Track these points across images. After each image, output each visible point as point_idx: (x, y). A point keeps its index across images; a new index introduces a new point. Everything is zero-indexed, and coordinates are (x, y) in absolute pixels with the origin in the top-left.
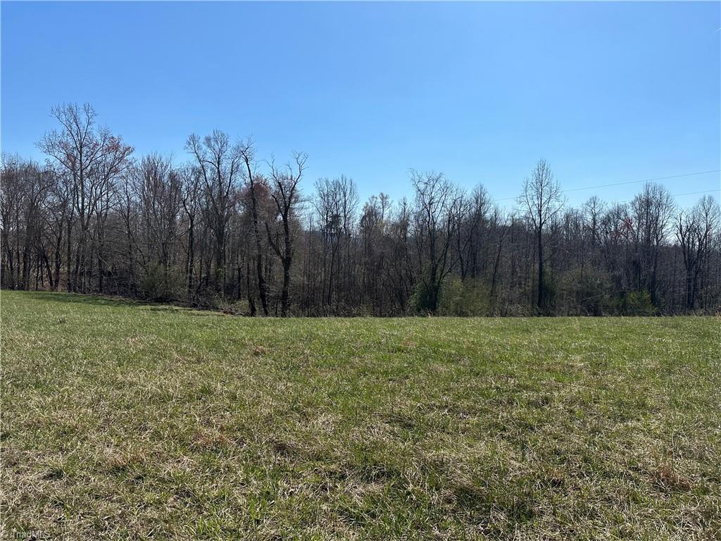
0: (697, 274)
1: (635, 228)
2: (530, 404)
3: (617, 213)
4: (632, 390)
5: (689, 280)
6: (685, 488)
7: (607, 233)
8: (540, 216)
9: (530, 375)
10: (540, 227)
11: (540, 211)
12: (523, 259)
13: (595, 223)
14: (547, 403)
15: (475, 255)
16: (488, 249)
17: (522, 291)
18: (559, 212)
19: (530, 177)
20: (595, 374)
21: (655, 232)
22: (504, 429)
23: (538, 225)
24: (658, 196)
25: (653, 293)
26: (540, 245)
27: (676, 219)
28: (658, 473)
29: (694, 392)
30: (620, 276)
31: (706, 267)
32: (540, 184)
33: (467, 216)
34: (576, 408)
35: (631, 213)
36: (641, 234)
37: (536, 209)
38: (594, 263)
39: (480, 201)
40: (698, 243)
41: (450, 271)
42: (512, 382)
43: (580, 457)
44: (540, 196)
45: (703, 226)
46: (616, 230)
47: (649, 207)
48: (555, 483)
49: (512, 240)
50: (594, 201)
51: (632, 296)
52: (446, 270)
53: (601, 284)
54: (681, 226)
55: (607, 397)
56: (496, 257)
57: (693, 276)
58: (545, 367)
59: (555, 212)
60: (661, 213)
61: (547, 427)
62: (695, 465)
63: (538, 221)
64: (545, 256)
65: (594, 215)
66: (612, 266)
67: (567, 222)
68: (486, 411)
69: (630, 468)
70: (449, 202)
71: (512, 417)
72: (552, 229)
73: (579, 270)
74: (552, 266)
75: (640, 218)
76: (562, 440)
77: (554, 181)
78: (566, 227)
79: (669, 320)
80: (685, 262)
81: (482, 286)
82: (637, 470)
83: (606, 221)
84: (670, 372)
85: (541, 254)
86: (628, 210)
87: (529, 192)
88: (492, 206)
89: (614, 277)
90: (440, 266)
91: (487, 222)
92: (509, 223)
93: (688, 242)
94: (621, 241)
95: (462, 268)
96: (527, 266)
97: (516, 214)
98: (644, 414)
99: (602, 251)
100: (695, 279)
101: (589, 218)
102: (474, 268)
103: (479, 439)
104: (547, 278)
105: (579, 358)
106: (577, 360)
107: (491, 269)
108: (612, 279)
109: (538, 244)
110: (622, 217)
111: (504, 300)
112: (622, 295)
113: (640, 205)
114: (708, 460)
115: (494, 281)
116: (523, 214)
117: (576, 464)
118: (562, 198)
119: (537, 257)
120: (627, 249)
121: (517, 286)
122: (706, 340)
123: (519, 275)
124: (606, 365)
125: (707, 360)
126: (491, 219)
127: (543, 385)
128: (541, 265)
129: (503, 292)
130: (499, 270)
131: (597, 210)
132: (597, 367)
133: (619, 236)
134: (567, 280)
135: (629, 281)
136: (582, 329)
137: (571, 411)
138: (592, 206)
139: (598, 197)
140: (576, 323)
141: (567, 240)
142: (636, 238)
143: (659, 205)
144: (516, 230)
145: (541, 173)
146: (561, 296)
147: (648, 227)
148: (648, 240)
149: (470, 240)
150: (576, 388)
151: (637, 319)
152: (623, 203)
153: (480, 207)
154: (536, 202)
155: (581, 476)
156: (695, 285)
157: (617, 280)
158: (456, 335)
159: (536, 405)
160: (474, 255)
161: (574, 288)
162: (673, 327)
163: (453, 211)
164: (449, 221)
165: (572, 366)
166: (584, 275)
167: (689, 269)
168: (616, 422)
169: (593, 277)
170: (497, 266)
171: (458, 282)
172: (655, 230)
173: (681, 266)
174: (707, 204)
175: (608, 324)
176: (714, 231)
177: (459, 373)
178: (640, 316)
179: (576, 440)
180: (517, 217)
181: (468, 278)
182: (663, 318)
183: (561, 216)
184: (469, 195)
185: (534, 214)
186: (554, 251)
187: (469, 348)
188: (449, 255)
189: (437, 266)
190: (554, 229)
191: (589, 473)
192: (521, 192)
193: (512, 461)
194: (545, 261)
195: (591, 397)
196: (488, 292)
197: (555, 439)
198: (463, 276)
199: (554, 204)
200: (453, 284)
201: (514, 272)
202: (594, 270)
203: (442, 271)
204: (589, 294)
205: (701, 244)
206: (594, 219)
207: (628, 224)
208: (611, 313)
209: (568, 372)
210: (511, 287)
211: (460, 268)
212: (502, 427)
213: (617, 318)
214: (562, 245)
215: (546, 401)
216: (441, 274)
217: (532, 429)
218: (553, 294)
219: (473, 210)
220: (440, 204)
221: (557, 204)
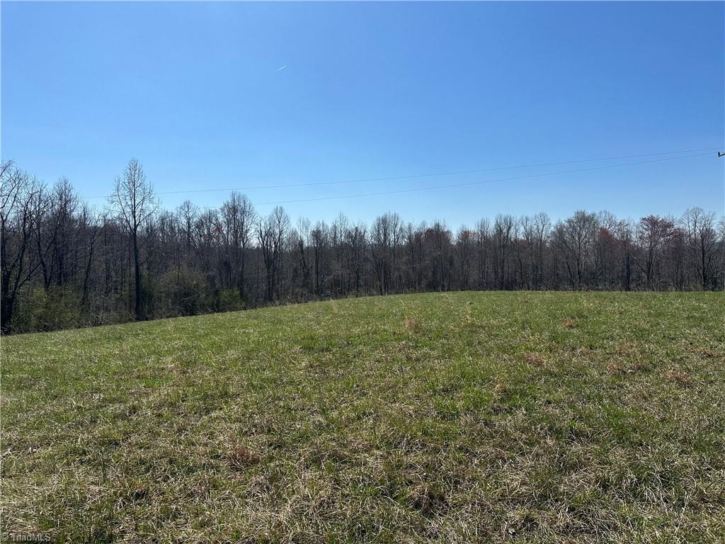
0: (274, 271)
1: (225, 232)
2: (115, 417)
3: (209, 217)
4: (217, 381)
5: (269, 277)
6: (255, 461)
7: (201, 236)
8: (135, 217)
9: (118, 386)
10: (135, 229)
11: (134, 212)
12: (118, 263)
13: (189, 227)
14: (134, 413)
15: (61, 259)
16: (76, 252)
17: (118, 296)
18: (153, 214)
19: (122, 176)
20: (185, 372)
21: (241, 236)
22: (84, 453)
23: (133, 227)
24: (242, 204)
25: (242, 289)
26: (135, 247)
27: (257, 224)
28: (235, 455)
29: (267, 373)
30: (214, 276)
31: (281, 265)
32: (133, 184)
33: (49, 214)
34: (165, 411)
35: (221, 219)
36: (231, 238)
37: (129, 210)
38: (190, 265)
39: (65, 198)
40: (274, 246)
41: (29, 278)
42: (98, 397)
43: (165, 461)
44: (133, 197)
45: (277, 231)
46: (209, 234)
47: (236, 212)
48: (138, 496)
49: (106, 242)
50: (187, 204)
51: (225, 294)
52: (23, 277)
53: (197, 284)
54: (261, 231)
55: (194, 393)
56: (87, 261)
57: (272, 273)
58: (135, 374)
59: (150, 214)
60: (245, 220)
61: (133, 438)
62: (264, 438)
63: (132, 223)
64: (142, 259)
65: (189, 219)
66: (206, 268)
67: (163, 224)
68: (63, 438)
69: (211, 458)
70: (23, 196)
71: (94, 437)
72: (147, 231)
73: (176, 272)
74: (148, 269)
75: (228, 223)
76: (148, 448)
77: (147, 182)
78: (162, 230)
79: (253, 312)
80: (265, 262)
81: (71, 294)
82: (218, 457)
83: (200, 225)
84: (249, 359)
85: (136, 257)
86: (219, 215)
87: (121, 191)
88: (80, 204)
89: (208, 277)
90: (15, 273)
91: (74, 221)
92: (101, 224)
93: (267, 244)
94: (213, 243)
95: (45, 275)
96: (123, 269)
97: (108, 213)
98: (226, 402)
99: (197, 253)
100: (273, 276)
101: (184, 221)
102: (60, 274)
103: (52, 472)
104: (144, 281)
105: (170, 359)
106: (169, 362)
107: (81, 274)
108: (208, 278)
109: (133, 247)
110: (214, 222)
111: (98, 308)
112: (216, 293)
113: (228, 211)
114: (274, 430)
115: (85, 287)
116: (116, 215)
117: (161, 469)
118: (155, 200)
119: (133, 260)
120: (219, 252)
121: (113, 291)
122: (278, 326)
123: (114, 279)
124: (195, 363)
125: (278, 343)
126: (80, 219)
127: (131, 394)
128: (137, 268)
129: (96, 299)
130: (92, 276)
131: (191, 214)
132: (186, 365)
133: (212, 239)
134: (165, 281)
135: (222, 280)
136: (176, 329)
137: (160, 416)
138: (186, 210)
139: (191, 201)
140: (170, 324)
141: (163, 242)
142: (226, 240)
143: (243, 212)
144: (108, 231)
145: (133, 173)
146: (160, 299)
147: (236, 232)
148: (236, 243)
149: (54, 241)
150: (165, 391)
151: (228, 314)
152: (213, 209)
153: (65, 204)
154: (129, 203)
155: (166, 479)
156: (273, 281)
157: (211, 280)
158: (32, 355)
159: (123, 416)
160: (59, 260)
161: (172, 290)
162: (255, 318)
163: (29, 206)
164: (25, 219)
165: (163, 369)
166: (181, 277)
167: (268, 267)
168: (201, 416)
169: (189, 277)
170: (89, 270)
171: (39, 292)
172: (242, 234)
173: (263, 265)
174: (279, 212)
175: (202, 321)
176: (285, 236)
177: (32, 400)
178: (230, 311)
179: (163, 443)
180: (109, 217)
181: (54, 286)
182: (248, 311)
183: (155, 219)
184: (50, 189)
185: (127, 215)
186: (150, 253)
187: (47, 369)
188: (26, 259)
189: (9, 273)
190: (150, 230)
191: (173, 474)
192: (112, 191)
193: (92, 487)
194: (141, 264)
195: (179, 396)
196: (78, 301)
197: (141, 448)
198: (47, 285)
199: (149, 206)
200: (34, 294)
201: (108, 277)
202: (190, 271)
203: (18, 279)
204: (186, 295)
205: (276, 247)
206: (188, 222)
207: (219, 229)
208: (205, 311)
209: (159, 375)
210: (106, 293)
211: (42, 275)
212: (81, 452)
213: (211, 315)
214: (158, 248)
215: (134, 410)
216: (16, 283)
217: (117, 444)
218: (151, 296)
219: (56, 207)
220: (11, 199)
221: (151, 206)
